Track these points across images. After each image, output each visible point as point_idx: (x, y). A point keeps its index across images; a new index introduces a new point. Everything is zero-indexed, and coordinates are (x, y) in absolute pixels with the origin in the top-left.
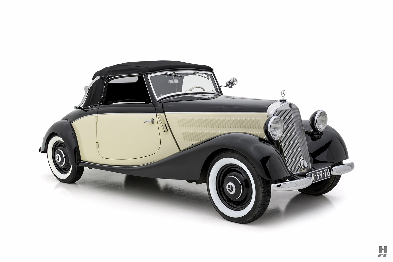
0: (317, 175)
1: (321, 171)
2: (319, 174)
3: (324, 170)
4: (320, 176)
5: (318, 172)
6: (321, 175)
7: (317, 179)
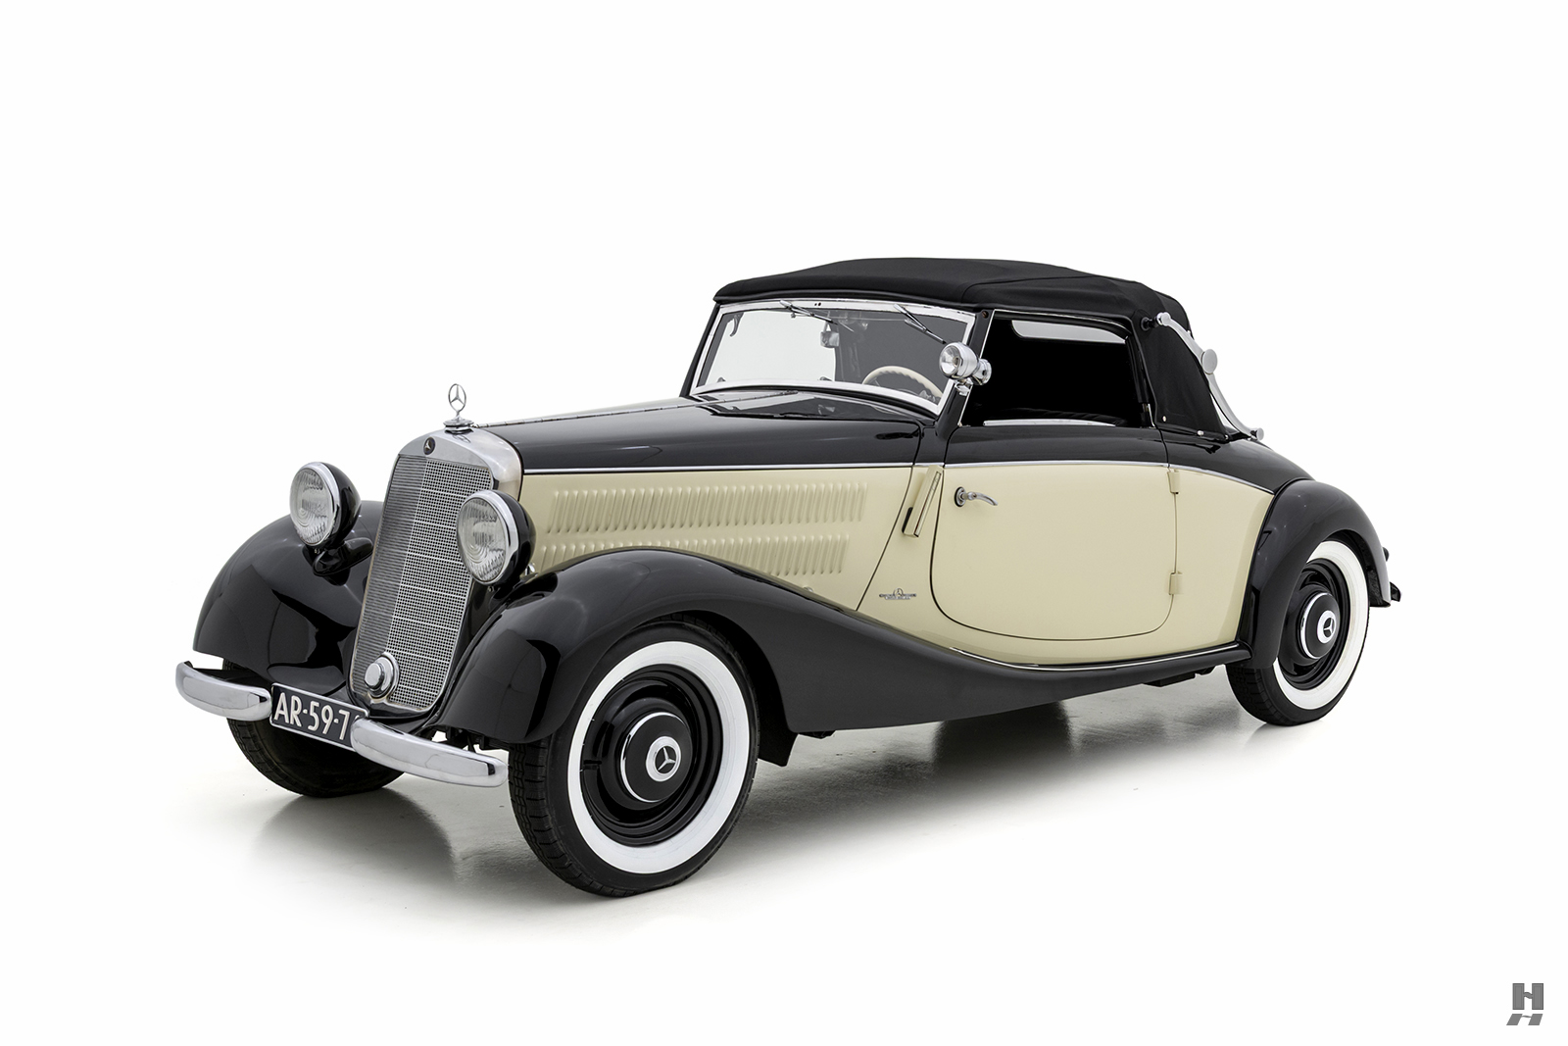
0: (312, 714)
1: (328, 707)
2: (318, 710)
3: (341, 712)
4: (322, 725)
5: (317, 704)
6: (328, 722)
7: (310, 728)
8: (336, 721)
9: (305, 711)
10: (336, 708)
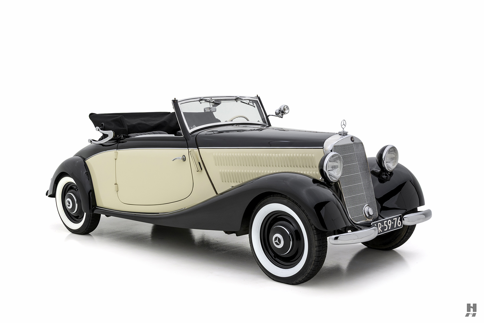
0: (385, 225)
1: (389, 220)
3: (394, 219)
4: (389, 227)
5: (386, 221)
7: (385, 230)
8: (393, 223)
9: (383, 226)
10: (392, 219)
